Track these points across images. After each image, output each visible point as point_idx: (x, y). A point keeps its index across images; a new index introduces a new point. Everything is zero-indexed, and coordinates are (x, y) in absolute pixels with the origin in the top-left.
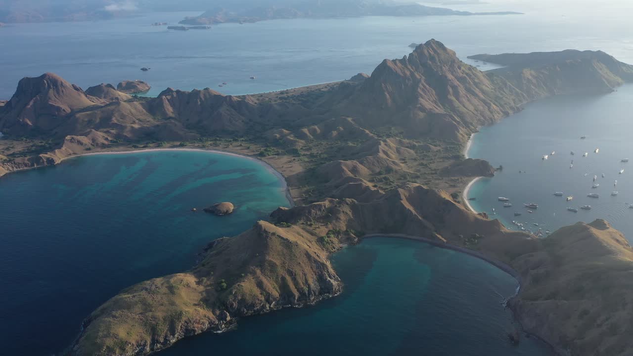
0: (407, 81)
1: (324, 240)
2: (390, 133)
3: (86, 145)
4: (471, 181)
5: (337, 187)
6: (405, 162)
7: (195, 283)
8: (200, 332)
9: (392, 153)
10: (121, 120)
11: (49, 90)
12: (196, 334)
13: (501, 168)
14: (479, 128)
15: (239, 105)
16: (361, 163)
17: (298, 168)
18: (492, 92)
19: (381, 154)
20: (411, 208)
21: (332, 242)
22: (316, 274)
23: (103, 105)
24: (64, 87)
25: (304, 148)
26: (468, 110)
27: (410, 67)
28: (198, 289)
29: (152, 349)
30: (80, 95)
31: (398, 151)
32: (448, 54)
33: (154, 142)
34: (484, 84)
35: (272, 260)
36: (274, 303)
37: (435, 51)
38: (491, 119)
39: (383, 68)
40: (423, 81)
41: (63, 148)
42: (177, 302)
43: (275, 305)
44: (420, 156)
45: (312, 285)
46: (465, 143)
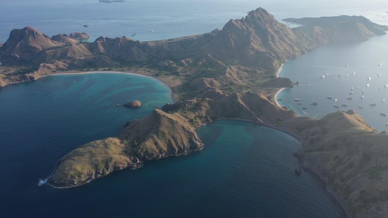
0: (244, 33)
1: (193, 121)
2: (234, 63)
3: (52, 69)
4: (279, 90)
5: (201, 93)
6: (242, 79)
7: (119, 143)
8: (123, 168)
9: (234, 74)
10: (73, 55)
11: (29, 37)
12: (120, 169)
13: (297, 83)
14: (286, 61)
15: (144, 46)
16: (216, 79)
17: (178, 82)
18: (295, 40)
19: (227, 75)
20: (243, 104)
21: (198, 123)
22: (188, 139)
23: (61, 46)
24: (38, 35)
25: (182, 71)
26: (280, 50)
27: (245, 24)
28: (121, 145)
29: (96, 177)
30: (48, 40)
31: (238, 73)
32: (269, 16)
33: (93, 68)
34: (290, 35)
35: (163, 130)
36: (164, 154)
37: (261, 15)
38: (294, 55)
39: (230, 24)
40: (253, 33)
41: (39, 71)
42: (109, 152)
43: (164, 155)
44: (250, 76)
45: (186, 145)
46: (278, 69)
